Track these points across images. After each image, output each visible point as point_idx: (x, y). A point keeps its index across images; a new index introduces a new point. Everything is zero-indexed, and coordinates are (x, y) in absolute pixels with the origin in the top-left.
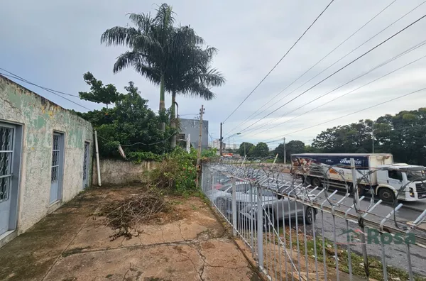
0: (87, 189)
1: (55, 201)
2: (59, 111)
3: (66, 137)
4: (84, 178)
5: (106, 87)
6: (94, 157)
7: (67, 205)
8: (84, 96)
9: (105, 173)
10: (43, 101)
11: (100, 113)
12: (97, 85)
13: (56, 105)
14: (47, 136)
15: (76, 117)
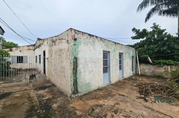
0: (134, 75)
1: (121, 77)
2: (120, 46)
3: (124, 55)
4: (133, 70)
5: (142, 31)
6: (137, 62)
7: (125, 79)
8: (134, 38)
9: (142, 70)
10: (115, 43)
11: (139, 43)
12: (137, 31)
13: (120, 44)
14: (117, 55)
15: (127, 47)
